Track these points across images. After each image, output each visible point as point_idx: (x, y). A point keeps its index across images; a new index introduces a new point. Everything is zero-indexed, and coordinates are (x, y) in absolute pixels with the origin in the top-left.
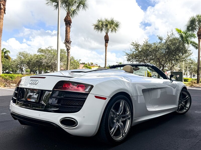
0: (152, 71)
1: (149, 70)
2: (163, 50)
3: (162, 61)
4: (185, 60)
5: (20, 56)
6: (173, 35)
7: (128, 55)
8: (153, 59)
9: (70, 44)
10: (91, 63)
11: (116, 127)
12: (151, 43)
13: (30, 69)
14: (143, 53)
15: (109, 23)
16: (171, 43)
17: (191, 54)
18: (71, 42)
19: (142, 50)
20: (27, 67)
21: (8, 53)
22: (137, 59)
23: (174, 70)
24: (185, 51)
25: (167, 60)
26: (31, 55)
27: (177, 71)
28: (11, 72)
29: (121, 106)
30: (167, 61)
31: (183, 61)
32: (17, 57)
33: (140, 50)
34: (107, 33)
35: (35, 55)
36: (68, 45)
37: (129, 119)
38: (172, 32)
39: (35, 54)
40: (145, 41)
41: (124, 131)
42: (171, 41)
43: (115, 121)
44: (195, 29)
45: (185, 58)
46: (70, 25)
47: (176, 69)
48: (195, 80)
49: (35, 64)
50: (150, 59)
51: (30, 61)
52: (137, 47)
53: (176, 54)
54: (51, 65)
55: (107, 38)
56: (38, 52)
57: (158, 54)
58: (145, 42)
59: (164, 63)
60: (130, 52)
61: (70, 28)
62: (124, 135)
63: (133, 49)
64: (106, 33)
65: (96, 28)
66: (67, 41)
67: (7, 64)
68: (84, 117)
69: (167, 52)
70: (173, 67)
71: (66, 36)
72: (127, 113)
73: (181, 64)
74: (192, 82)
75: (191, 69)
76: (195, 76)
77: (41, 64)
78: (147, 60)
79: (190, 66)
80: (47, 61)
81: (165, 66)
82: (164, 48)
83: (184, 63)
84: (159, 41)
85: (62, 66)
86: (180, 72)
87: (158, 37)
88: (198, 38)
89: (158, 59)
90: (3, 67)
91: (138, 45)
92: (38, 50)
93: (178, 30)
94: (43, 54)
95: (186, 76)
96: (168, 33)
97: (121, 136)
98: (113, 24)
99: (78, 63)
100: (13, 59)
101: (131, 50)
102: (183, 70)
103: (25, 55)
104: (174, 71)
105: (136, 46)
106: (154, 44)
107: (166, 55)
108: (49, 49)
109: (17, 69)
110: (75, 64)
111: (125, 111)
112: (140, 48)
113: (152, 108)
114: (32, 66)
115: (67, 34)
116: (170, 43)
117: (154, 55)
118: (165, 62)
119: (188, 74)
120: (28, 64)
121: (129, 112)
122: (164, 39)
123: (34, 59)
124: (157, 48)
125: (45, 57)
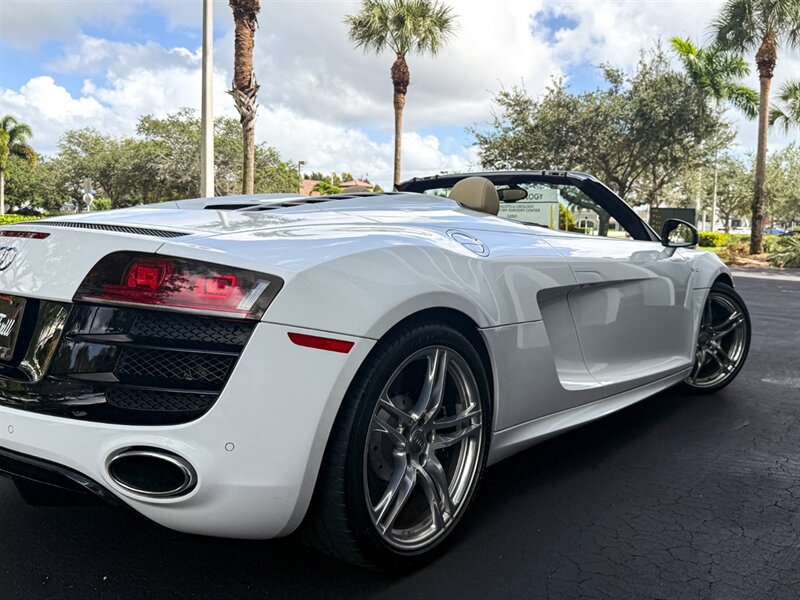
0: (576, 204)
1: (565, 204)
2: (622, 122)
3: (618, 165)
4: (707, 161)
5: (73, 148)
6: (663, 65)
7: (486, 142)
8: (584, 160)
9: (253, 95)
10: (344, 175)
11: (404, 484)
12: (576, 96)
13: (111, 196)
14: (544, 137)
15: (408, 11)
16: (655, 96)
17: (729, 139)
18: (258, 87)
19: (541, 122)
20: (101, 189)
21: (25, 135)
22: (520, 158)
23: (661, 201)
24: (707, 127)
25: (638, 163)
26: (112, 143)
27: (673, 206)
28: (41, 210)
29: (431, 377)
30: (638, 167)
31: (697, 165)
32: (61, 151)
33: (532, 122)
34: (401, 55)
35: (129, 142)
36: (245, 99)
37: (473, 436)
38: (657, 52)
39: (129, 138)
40: (553, 87)
41: (449, 500)
42: (653, 85)
43: (401, 454)
44: (750, 39)
45: (706, 154)
46: (252, 17)
47: (672, 197)
48: (744, 239)
49: (129, 178)
50: (571, 159)
51: (109, 165)
52: (521, 112)
53: (674, 137)
54: (191, 181)
55: (404, 73)
56: (140, 132)
57: (603, 139)
58: (552, 91)
59: (626, 175)
60: (493, 130)
61: (253, 31)
62: (445, 516)
63: (506, 119)
64: (398, 54)
65: (360, 31)
66: (243, 87)
67: (22, 178)
68: (230, 446)
69: (640, 130)
70: (658, 192)
71: (237, 64)
72: (465, 409)
73: (690, 179)
74: (730, 248)
75: (728, 197)
76: (739, 225)
77: (154, 176)
78: (560, 163)
79: (726, 185)
80: (174, 167)
81: (628, 184)
82: (626, 112)
83: (700, 174)
84: (607, 86)
85: (231, 185)
86: (686, 209)
87: (602, 72)
88: (761, 77)
89: (603, 157)
90: (8, 191)
91: (526, 102)
92: (139, 123)
93: (680, 45)
94: (159, 139)
95: (708, 224)
96: (642, 56)
97: (433, 526)
98: (424, 16)
99: (292, 174)
100: (46, 160)
101: (497, 125)
102: (698, 201)
103: (91, 144)
104: (663, 206)
105: (517, 105)
106: (589, 97)
107: (635, 141)
108: (183, 119)
109: (63, 198)
110: (283, 180)
111: (452, 398)
112: (534, 114)
113: (585, 374)
114: (119, 183)
115: (242, 55)
116: (652, 94)
117: (586, 144)
118: (629, 169)
119: (715, 218)
120: (104, 177)
121: (472, 404)
122: (625, 78)
123: (123, 160)
124: (597, 115)
125: (165, 152)
